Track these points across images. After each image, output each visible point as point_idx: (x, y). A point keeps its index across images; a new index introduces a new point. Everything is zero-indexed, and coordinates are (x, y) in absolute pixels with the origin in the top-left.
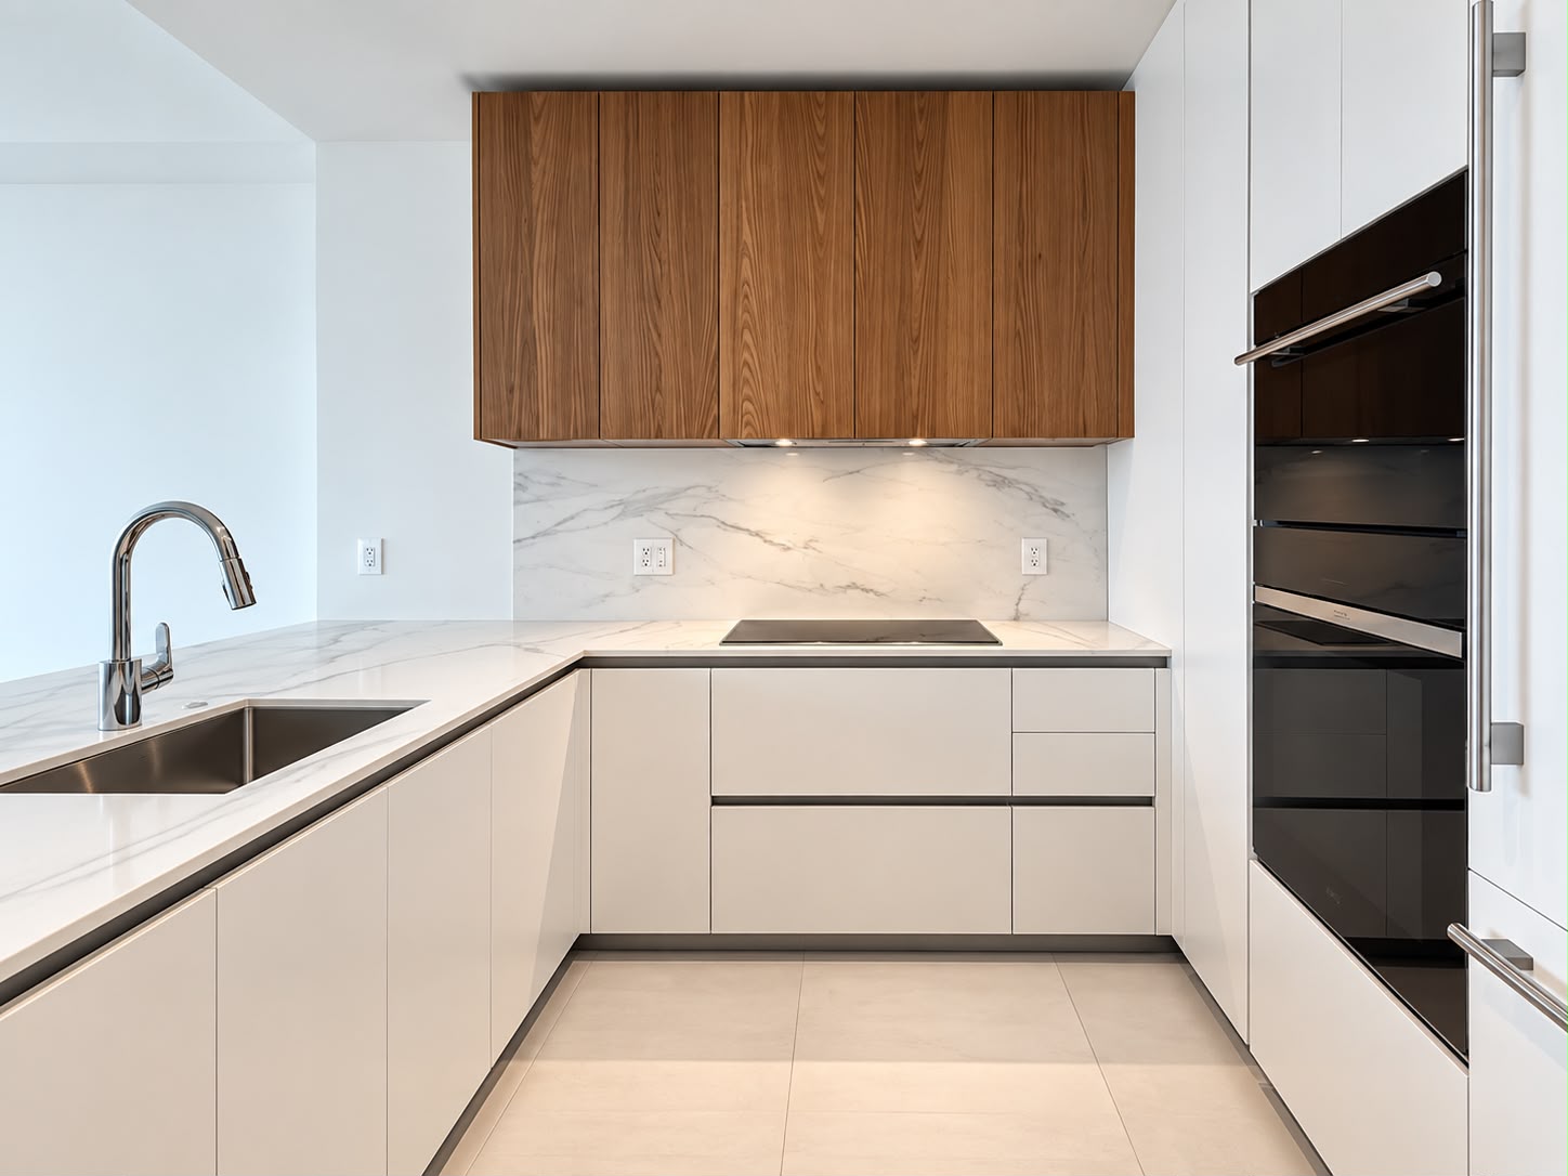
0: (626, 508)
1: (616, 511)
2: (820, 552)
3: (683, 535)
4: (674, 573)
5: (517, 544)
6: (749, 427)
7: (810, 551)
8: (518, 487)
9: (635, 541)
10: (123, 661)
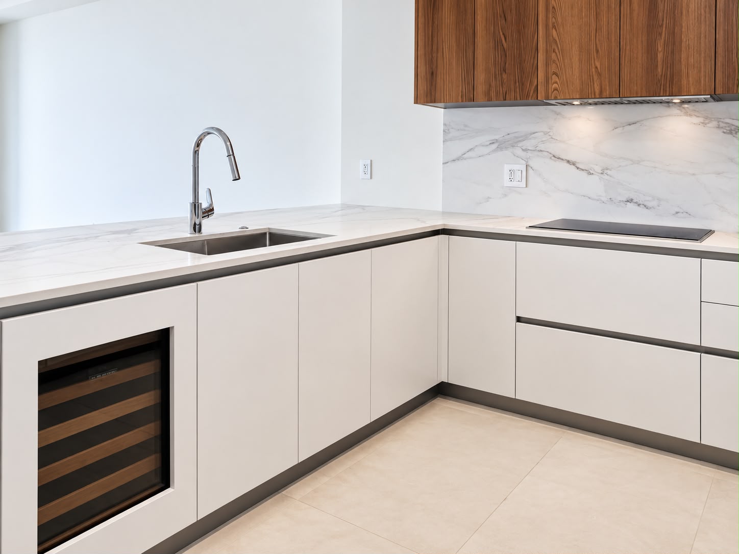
0: (501, 145)
1: (494, 146)
2: (611, 176)
3: (531, 163)
4: (526, 187)
5: (446, 165)
6: (555, 92)
7: (606, 177)
8: (445, 132)
9: (505, 165)
10: (195, 206)
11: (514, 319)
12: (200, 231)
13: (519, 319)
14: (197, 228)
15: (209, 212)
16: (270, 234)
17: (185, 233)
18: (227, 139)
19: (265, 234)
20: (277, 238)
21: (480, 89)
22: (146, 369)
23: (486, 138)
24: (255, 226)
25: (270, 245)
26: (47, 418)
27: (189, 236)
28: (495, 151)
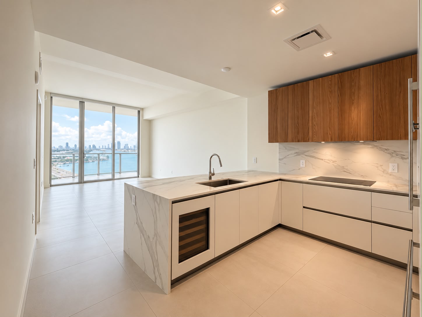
0: (298, 154)
1: (296, 154)
5: (280, 160)
9: (301, 160)
10: (210, 172)
11: (302, 207)
12: (211, 179)
13: (304, 207)
14: (210, 178)
15: (213, 174)
16: (229, 180)
17: (207, 180)
18: (219, 157)
19: (227, 180)
20: (231, 182)
21: (290, 137)
22: (203, 218)
23: (293, 152)
24: (225, 178)
25: (229, 185)
26: (181, 229)
27: (208, 181)
28: (296, 155)
